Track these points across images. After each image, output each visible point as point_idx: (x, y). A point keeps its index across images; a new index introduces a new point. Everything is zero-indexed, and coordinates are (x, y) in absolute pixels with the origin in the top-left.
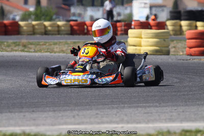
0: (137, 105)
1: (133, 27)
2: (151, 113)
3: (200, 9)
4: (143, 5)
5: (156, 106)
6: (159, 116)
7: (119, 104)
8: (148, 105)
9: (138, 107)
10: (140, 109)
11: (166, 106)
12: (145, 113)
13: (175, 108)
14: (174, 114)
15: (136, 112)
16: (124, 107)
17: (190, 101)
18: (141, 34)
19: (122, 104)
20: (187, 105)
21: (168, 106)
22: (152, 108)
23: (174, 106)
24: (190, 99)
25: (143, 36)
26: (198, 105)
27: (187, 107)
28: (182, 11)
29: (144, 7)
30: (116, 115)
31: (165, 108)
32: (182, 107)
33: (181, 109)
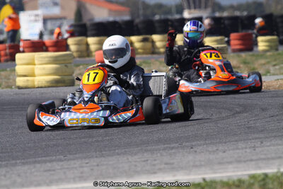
0: (34, 160)
1: (21, 49)
2: (54, 170)
3: (111, 19)
4: (33, 18)
5: (61, 160)
6: (65, 173)
7: (9, 160)
8: (48, 158)
9: (35, 162)
10: (38, 165)
11: (74, 159)
12: (46, 171)
13: (87, 161)
14: (86, 169)
15: (33, 170)
16: (15, 165)
17: (107, 149)
18: (34, 59)
19: (13, 160)
20: (102, 156)
21: (77, 159)
22: (55, 163)
23: (85, 158)
24: (106, 147)
25: (36, 62)
26: (118, 154)
27: (103, 159)
28: (88, 23)
29: (36, 21)
30: (5, 176)
31: (73, 162)
32: (95, 159)
33: (94, 162)
